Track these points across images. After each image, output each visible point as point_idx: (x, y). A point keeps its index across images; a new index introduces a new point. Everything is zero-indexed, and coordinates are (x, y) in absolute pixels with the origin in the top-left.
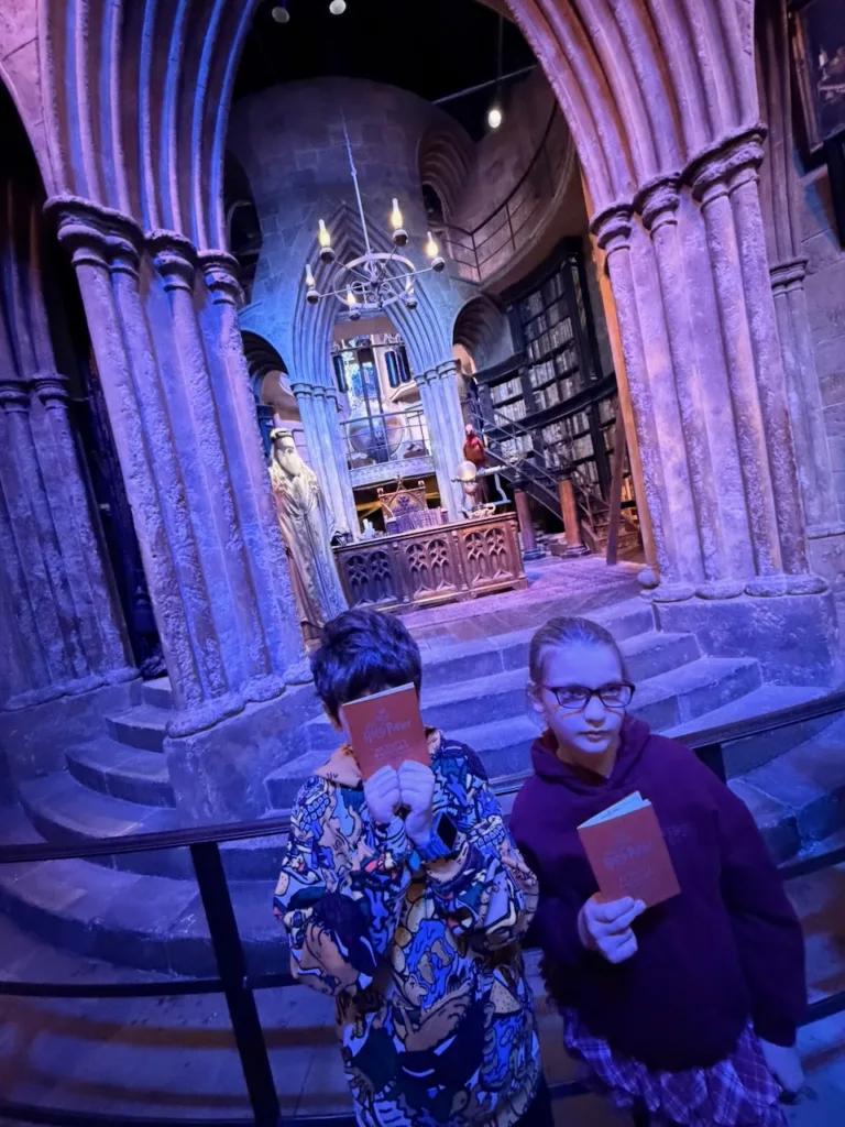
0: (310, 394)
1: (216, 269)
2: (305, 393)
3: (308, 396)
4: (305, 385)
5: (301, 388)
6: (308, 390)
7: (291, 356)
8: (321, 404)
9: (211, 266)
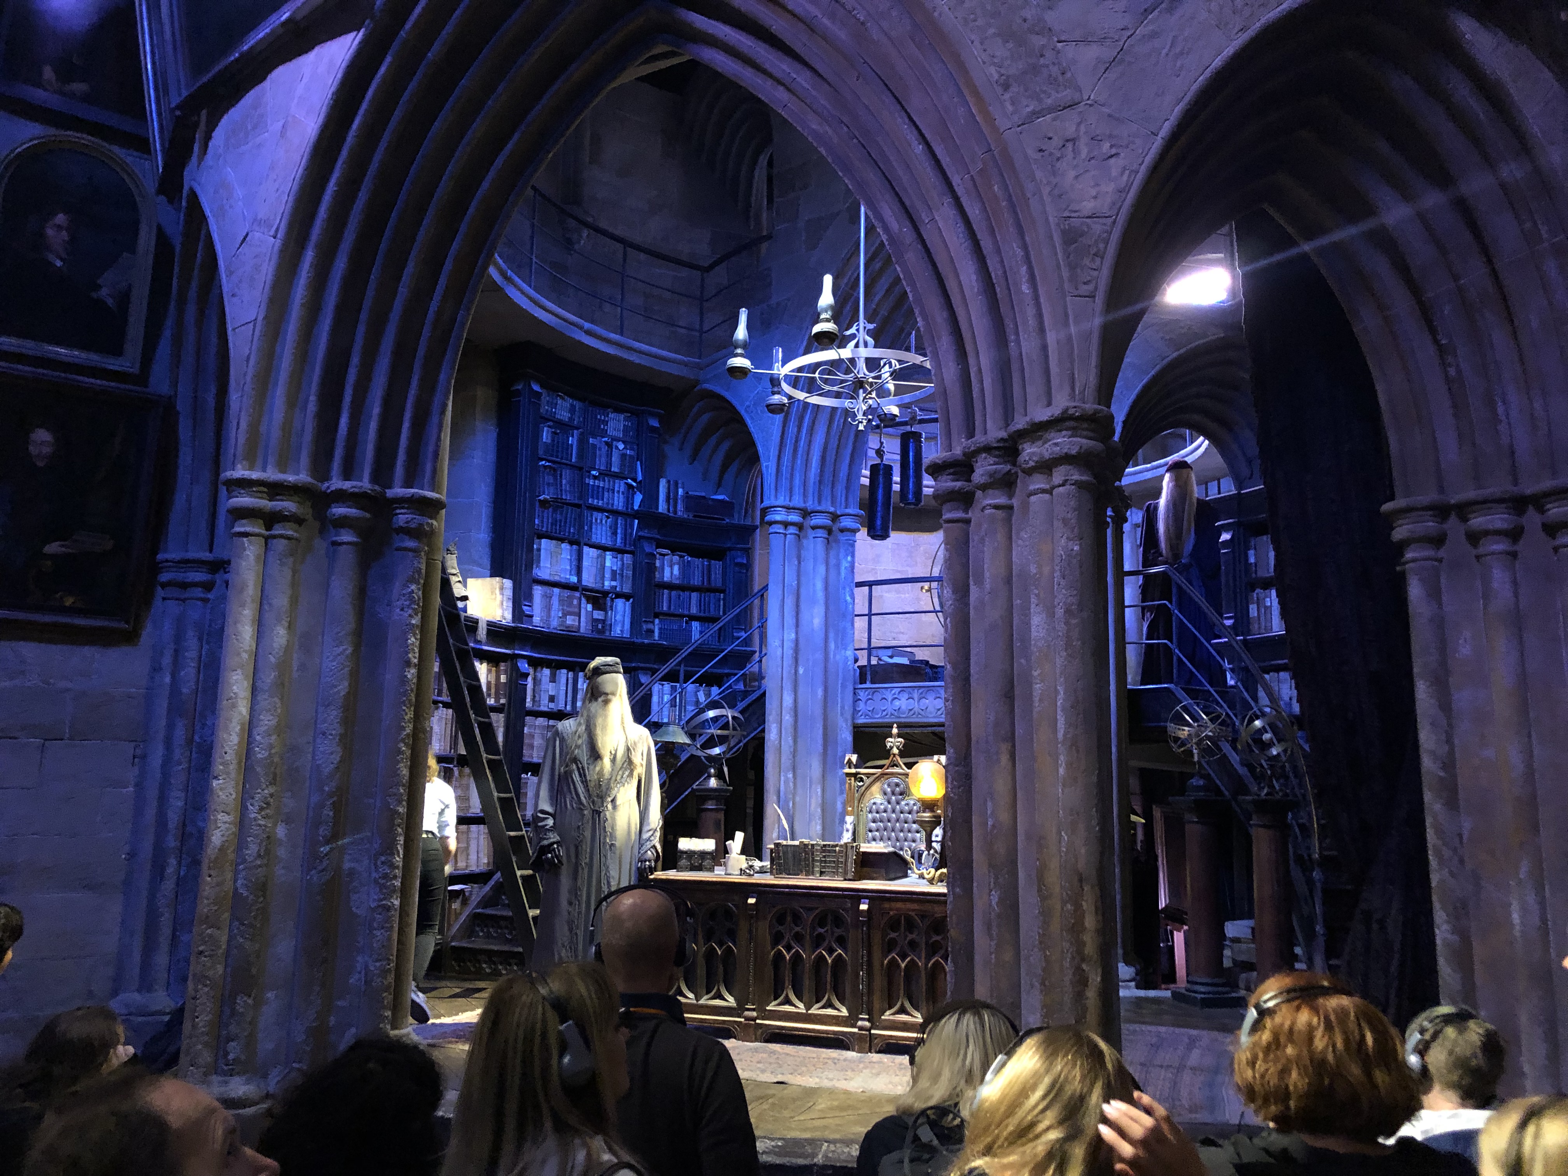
0: (800, 527)
1: (403, 511)
2: (786, 524)
3: (792, 530)
4: (788, 508)
5: (779, 516)
6: (794, 518)
7: (773, 452)
8: (820, 544)
9: (397, 508)
